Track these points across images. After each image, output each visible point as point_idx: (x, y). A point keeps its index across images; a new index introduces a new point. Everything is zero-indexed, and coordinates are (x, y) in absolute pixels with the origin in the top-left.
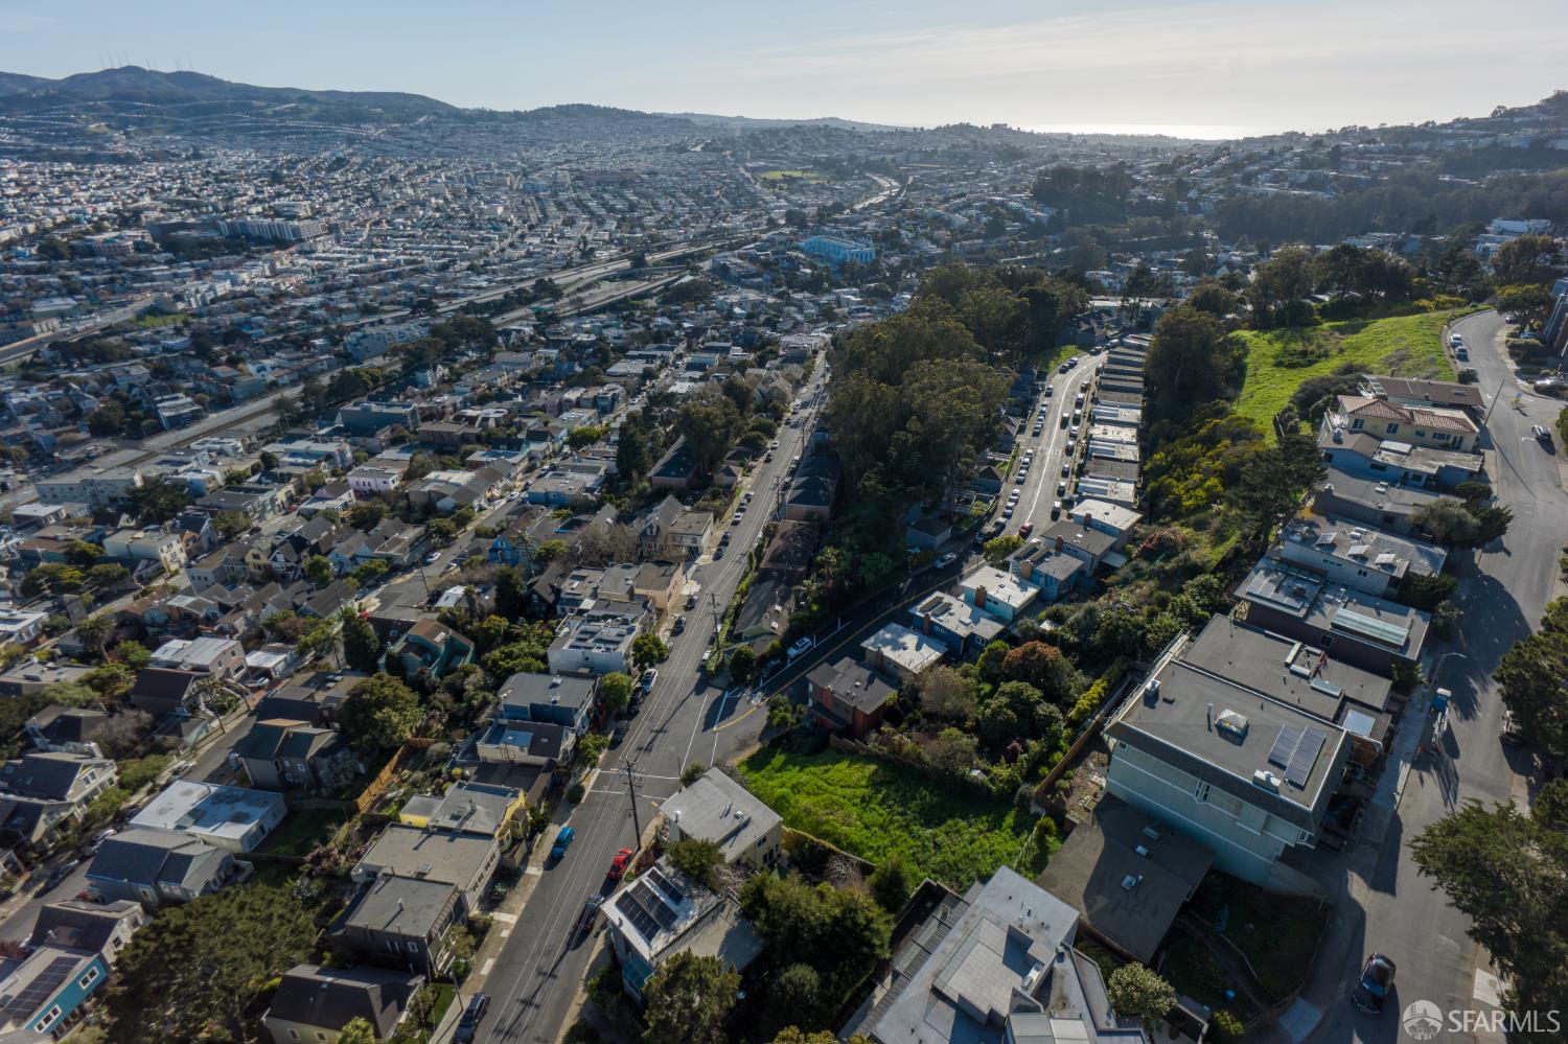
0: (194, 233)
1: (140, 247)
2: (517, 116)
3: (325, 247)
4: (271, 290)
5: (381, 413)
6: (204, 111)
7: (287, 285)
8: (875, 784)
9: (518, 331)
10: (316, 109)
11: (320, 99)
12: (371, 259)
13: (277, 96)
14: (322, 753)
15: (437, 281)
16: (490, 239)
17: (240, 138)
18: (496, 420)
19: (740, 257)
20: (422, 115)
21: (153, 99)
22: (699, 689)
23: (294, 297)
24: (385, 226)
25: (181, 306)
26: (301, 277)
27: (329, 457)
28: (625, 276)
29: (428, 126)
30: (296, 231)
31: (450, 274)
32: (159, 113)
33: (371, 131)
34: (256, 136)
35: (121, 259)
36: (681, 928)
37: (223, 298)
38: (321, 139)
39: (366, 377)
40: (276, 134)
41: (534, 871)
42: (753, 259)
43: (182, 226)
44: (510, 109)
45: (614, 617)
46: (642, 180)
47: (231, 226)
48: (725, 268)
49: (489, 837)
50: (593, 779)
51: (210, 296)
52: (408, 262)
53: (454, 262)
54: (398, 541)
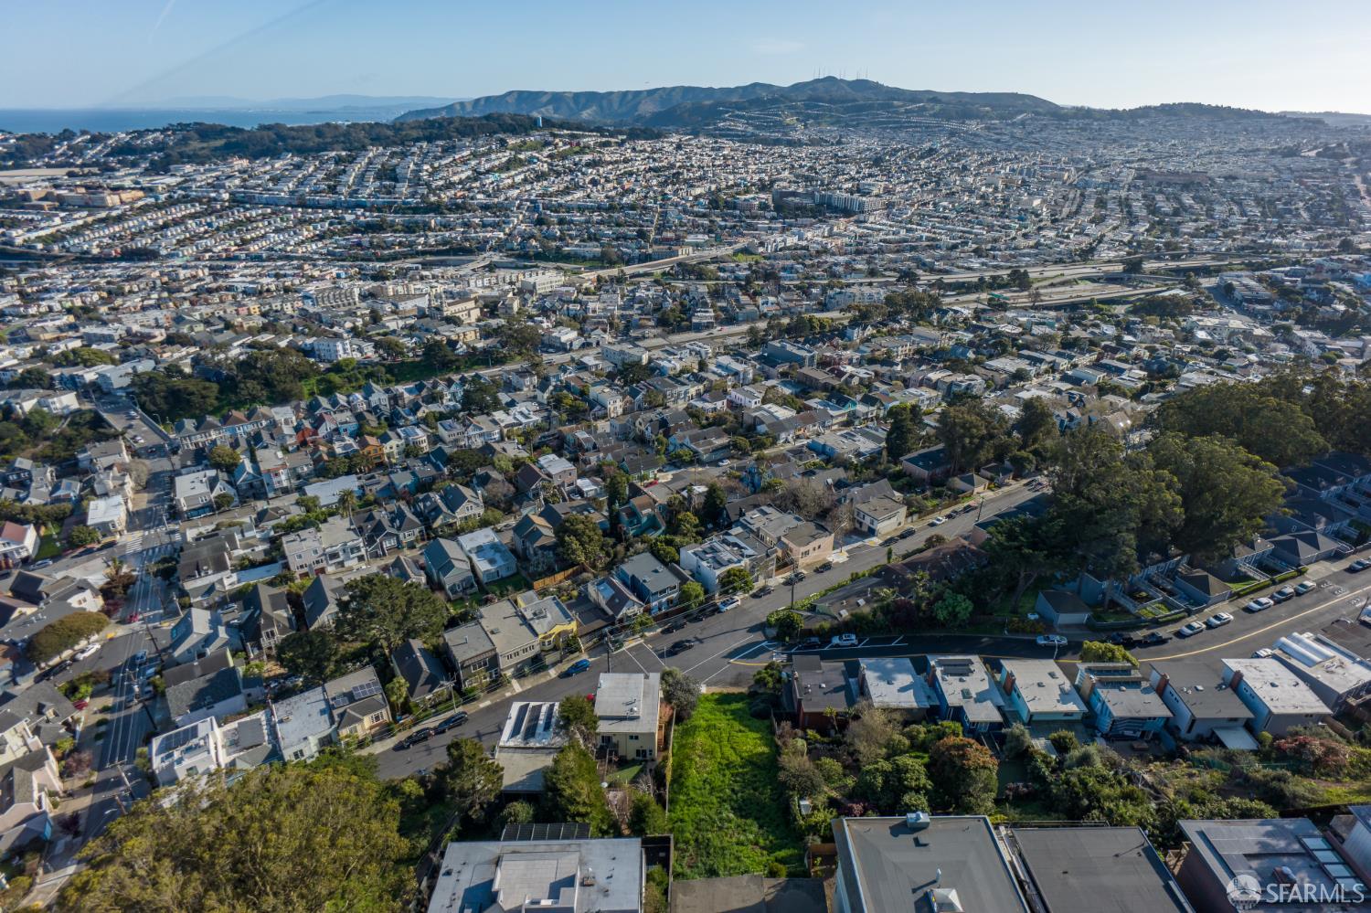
0: (797, 200)
1: (764, 207)
2: (1114, 114)
3: (876, 219)
4: (819, 247)
5: (790, 353)
6: (860, 109)
7: (832, 244)
8: (750, 762)
9: (956, 312)
10: (938, 107)
11: (944, 99)
12: (903, 232)
13: (914, 96)
14: (543, 548)
15: (941, 258)
16: (1010, 228)
17: (874, 130)
18: (861, 379)
19: (1260, 280)
20: (1022, 112)
21: (831, 101)
22: (752, 630)
23: (833, 254)
24: (931, 207)
25: (761, 249)
26: (846, 240)
27: (736, 374)
28: (1112, 279)
29: (1023, 123)
30: (862, 204)
31: (954, 254)
32: (830, 110)
33: (974, 126)
34: (884, 129)
35: (748, 213)
36: (531, 745)
37: (789, 248)
38: (930, 131)
39: (816, 324)
40: (900, 127)
41: (553, 673)
42: (1273, 283)
43: (794, 194)
44: (1108, 107)
45: (740, 547)
46: (1213, 184)
47: (823, 196)
48: (1229, 289)
49: (536, 635)
50: (633, 644)
51: (782, 245)
52: (928, 239)
53: (966, 243)
54: (711, 443)
